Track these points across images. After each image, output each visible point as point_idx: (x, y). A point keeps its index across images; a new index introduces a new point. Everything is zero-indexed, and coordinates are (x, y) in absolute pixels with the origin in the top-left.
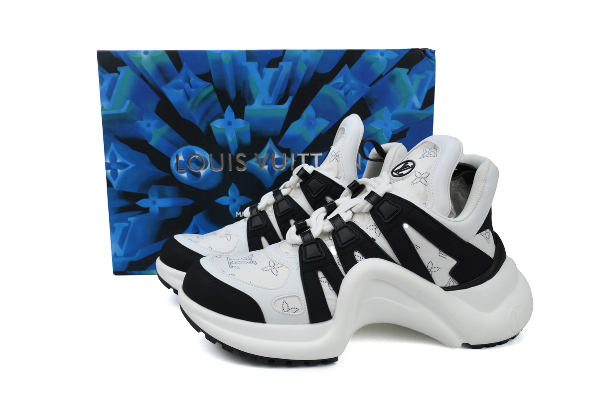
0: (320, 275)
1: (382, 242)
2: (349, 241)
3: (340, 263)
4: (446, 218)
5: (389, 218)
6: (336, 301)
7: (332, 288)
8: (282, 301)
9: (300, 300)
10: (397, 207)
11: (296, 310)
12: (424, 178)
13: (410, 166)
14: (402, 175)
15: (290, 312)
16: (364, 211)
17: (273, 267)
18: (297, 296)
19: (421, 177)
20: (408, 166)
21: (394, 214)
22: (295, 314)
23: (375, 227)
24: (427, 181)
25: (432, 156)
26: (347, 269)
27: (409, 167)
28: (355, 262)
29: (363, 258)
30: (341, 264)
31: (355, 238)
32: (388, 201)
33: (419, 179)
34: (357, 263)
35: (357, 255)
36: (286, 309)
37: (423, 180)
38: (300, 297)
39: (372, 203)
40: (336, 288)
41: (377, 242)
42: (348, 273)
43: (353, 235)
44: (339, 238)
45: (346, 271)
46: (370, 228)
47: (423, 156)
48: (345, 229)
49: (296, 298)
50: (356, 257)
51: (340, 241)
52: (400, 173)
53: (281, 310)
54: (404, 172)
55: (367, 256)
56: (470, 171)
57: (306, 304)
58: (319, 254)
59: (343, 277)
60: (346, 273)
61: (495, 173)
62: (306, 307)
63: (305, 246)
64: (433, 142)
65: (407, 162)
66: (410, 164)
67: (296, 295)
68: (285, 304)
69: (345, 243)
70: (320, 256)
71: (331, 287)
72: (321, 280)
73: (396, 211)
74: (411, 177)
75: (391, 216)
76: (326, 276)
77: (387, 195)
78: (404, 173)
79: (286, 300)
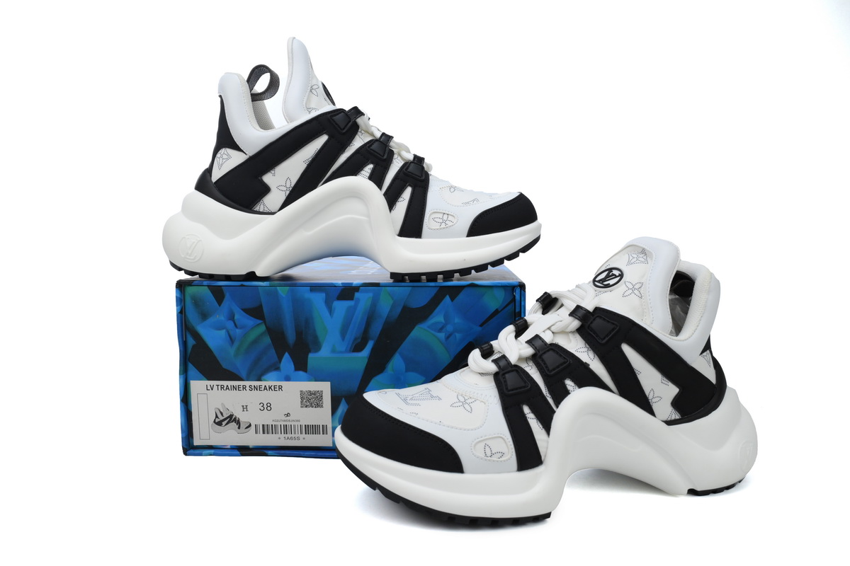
0: (526, 410)
1: (597, 367)
2: (558, 367)
3: (548, 395)
4: (668, 335)
5: (604, 338)
6: (548, 442)
7: (541, 426)
8: (483, 444)
9: (505, 442)
10: (613, 324)
11: (500, 455)
12: (637, 289)
13: (617, 275)
14: (608, 286)
15: (494, 458)
16: (569, 330)
17: (465, 402)
18: (501, 437)
19: (633, 289)
20: (613, 275)
21: (610, 333)
22: (501, 459)
23: (586, 349)
24: (642, 292)
25: (642, 262)
26: (558, 402)
27: (616, 277)
28: (567, 393)
29: (577, 387)
30: (550, 396)
31: (565, 363)
32: (601, 317)
33: (631, 291)
34: (569, 394)
35: (569, 384)
36: (489, 454)
37: (636, 292)
38: (506, 440)
39: (580, 319)
40: (547, 427)
41: (591, 367)
42: (560, 406)
43: (562, 360)
44: (545, 364)
45: (558, 403)
46: (580, 350)
47: (629, 263)
48: (551, 352)
49: (501, 440)
50: (567, 386)
51: (547, 367)
52: (605, 283)
53: (482, 455)
54: (611, 282)
55: (581, 384)
56: (686, 281)
57: (513, 446)
58: (523, 384)
59: (554, 412)
60: (557, 407)
61: (716, 286)
62: (513, 450)
63: (504, 374)
64: (642, 246)
65: (610, 270)
66: (616, 273)
67: (499, 435)
68: (487, 447)
69: (554, 369)
70: (524, 387)
71: (540, 424)
72: (527, 416)
73: (613, 330)
74: (621, 288)
75: (607, 336)
76: (533, 411)
77: (597, 309)
78: (611, 284)
79: (488, 442)
